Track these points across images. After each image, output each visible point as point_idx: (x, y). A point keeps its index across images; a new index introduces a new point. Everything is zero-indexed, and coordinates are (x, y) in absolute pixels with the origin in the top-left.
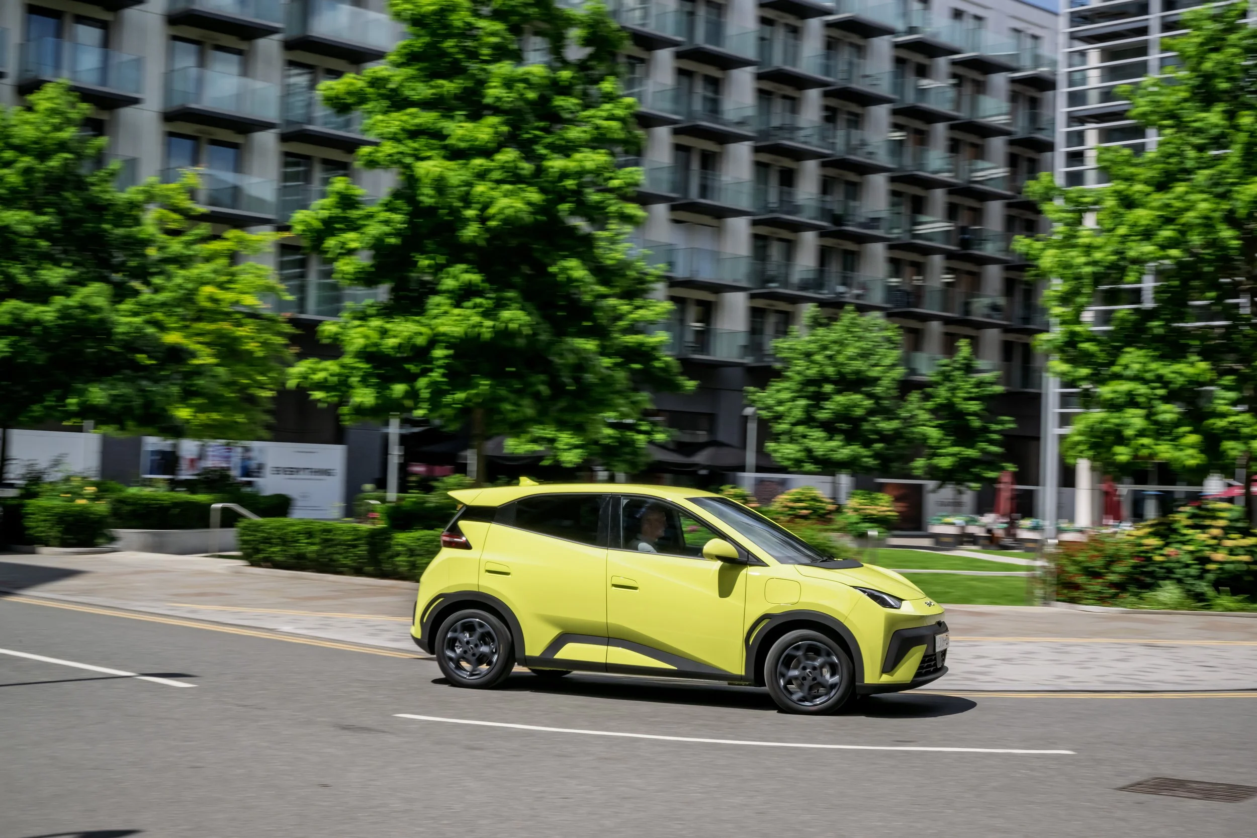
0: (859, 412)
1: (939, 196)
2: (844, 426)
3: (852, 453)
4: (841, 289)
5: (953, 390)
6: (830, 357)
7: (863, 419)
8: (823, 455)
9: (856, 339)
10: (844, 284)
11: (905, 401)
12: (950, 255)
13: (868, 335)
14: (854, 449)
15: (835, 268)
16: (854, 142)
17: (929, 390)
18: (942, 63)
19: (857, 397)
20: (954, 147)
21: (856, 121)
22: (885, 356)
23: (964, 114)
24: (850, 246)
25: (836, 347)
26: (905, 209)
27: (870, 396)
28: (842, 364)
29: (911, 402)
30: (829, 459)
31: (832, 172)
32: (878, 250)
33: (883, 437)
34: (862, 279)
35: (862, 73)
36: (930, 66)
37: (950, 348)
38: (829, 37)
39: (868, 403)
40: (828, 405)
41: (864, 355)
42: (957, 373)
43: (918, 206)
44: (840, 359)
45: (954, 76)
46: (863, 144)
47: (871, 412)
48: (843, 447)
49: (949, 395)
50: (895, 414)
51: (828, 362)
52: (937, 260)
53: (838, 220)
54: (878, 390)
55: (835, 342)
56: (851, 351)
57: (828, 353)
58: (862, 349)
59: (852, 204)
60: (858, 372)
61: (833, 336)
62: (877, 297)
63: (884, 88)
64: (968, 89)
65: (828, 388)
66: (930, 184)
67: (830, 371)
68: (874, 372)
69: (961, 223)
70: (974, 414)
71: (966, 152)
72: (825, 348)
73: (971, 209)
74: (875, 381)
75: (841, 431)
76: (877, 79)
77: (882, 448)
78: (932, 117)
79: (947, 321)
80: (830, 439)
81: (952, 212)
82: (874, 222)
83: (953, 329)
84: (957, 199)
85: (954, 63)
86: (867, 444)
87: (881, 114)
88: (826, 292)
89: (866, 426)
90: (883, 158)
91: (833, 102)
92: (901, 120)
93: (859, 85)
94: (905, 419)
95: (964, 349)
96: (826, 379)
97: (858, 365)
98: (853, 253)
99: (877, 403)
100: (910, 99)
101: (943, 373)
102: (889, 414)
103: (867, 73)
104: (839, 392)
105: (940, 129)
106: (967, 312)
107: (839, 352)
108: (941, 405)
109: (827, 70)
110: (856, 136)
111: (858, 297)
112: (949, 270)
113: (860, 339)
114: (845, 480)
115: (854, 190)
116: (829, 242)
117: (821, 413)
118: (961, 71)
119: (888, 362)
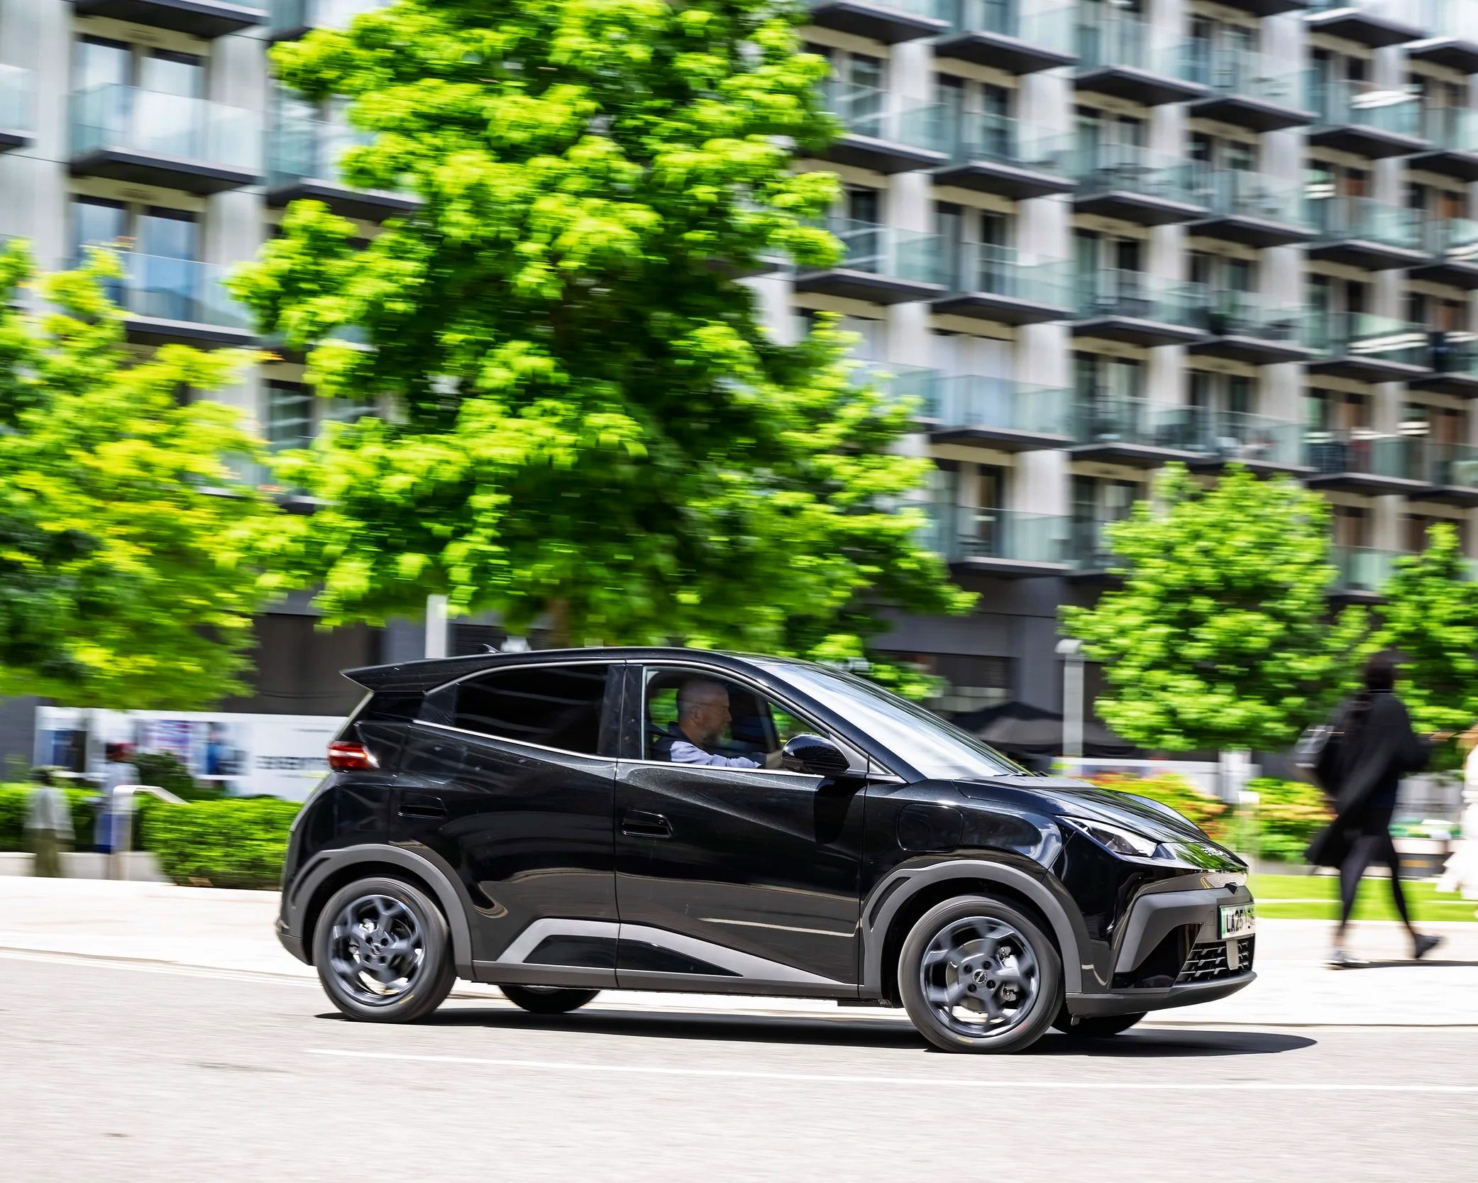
0: (1256, 643)
1: (1392, 283)
2: (1232, 668)
3: (1249, 714)
4: (1226, 442)
5: (1424, 607)
6: (1206, 552)
7: (1265, 655)
8: (1197, 720)
9: (1250, 519)
10: (1234, 433)
11: (1336, 623)
12: (1414, 383)
13: (1268, 510)
14: (1251, 708)
15: (1215, 405)
16: (1243, 192)
17: (1380, 609)
18: (1391, 57)
19: (1252, 619)
20: (1417, 197)
21: (1247, 159)
22: (1300, 547)
23: (1432, 142)
24: (1241, 369)
25: (1216, 534)
26: (1337, 306)
27: (1277, 616)
28: (1229, 563)
29: (1346, 625)
30: (1207, 724)
31: (1206, 244)
32: (1289, 376)
33: (1303, 686)
34: (1263, 426)
35: (1255, 75)
36: (1370, 62)
37: (1416, 537)
38: (1197, 16)
39: (1274, 628)
40: (1203, 632)
41: (1266, 546)
42: (1429, 580)
43: (1357, 298)
44: (1224, 552)
45: (1415, 79)
46: (1261, 195)
47: (1279, 644)
48: (1230, 705)
49: (1418, 614)
50: (1320, 647)
51: (1200, 559)
52: (1392, 392)
53: (1217, 324)
54: (1289, 605)
55: (1213, 526)
56: (1241, 540)
57: (1202, 544)
58: (1261, 535)
59: (1245, 298)
60: (1254, 576)
61: (1211, 515)
62: (1290, 455)
63: (1293, 98)
64: (1438, 100)
65: (1202, 604)
66: (1375, 261)
67: (1207, 574)
68: (1282, 576)
69: (1431, 326)
70: (1464, 648)
71: (1437, 206)
72: (1197, 536)
73: (1450, 303)
74: (1281, 591)
75: (1227, 678)
76: (1279, 86)
77: (1300, 706)
78: (1375, 148)
79: (1413, 495)
80: (1210, 691)
81: (1416, 309)
82: (1281, 328)
83: (1423, 508)
84: (1423, 287)
85: (1414, 56)
86: (1273, 698)
87: (1289, 141)
88: (1200, 447)
89: (1270, 667)
90: (1292, 219)
91: (1206, 126)
92: (1325, 154)
93: (1249, 96)
94: (1338, 654)
95: (1442, 536)
96: (1198, 589)
97: (1257, 562)
98: (1243, 381)
99: (1288, 628)
100: (1338, 118)
101: (1407, 579)
102: (1310, 646)
103: (1265, 75)
104: (1220, 611)
105: (1391, 171)
106: (1448, 479)
107: (1221, 542)
108: (1405, 634)
109: (1194, 74)
110: (1247, 180)
111: (1259, 454)
112: (1417, 410)
113: (1257, 519)
114: (1236, 762)
115: (1245, 275)
116: (1205, 363)
117: (1191, 647)
118: (1425, 69)
119: (1307, 556)
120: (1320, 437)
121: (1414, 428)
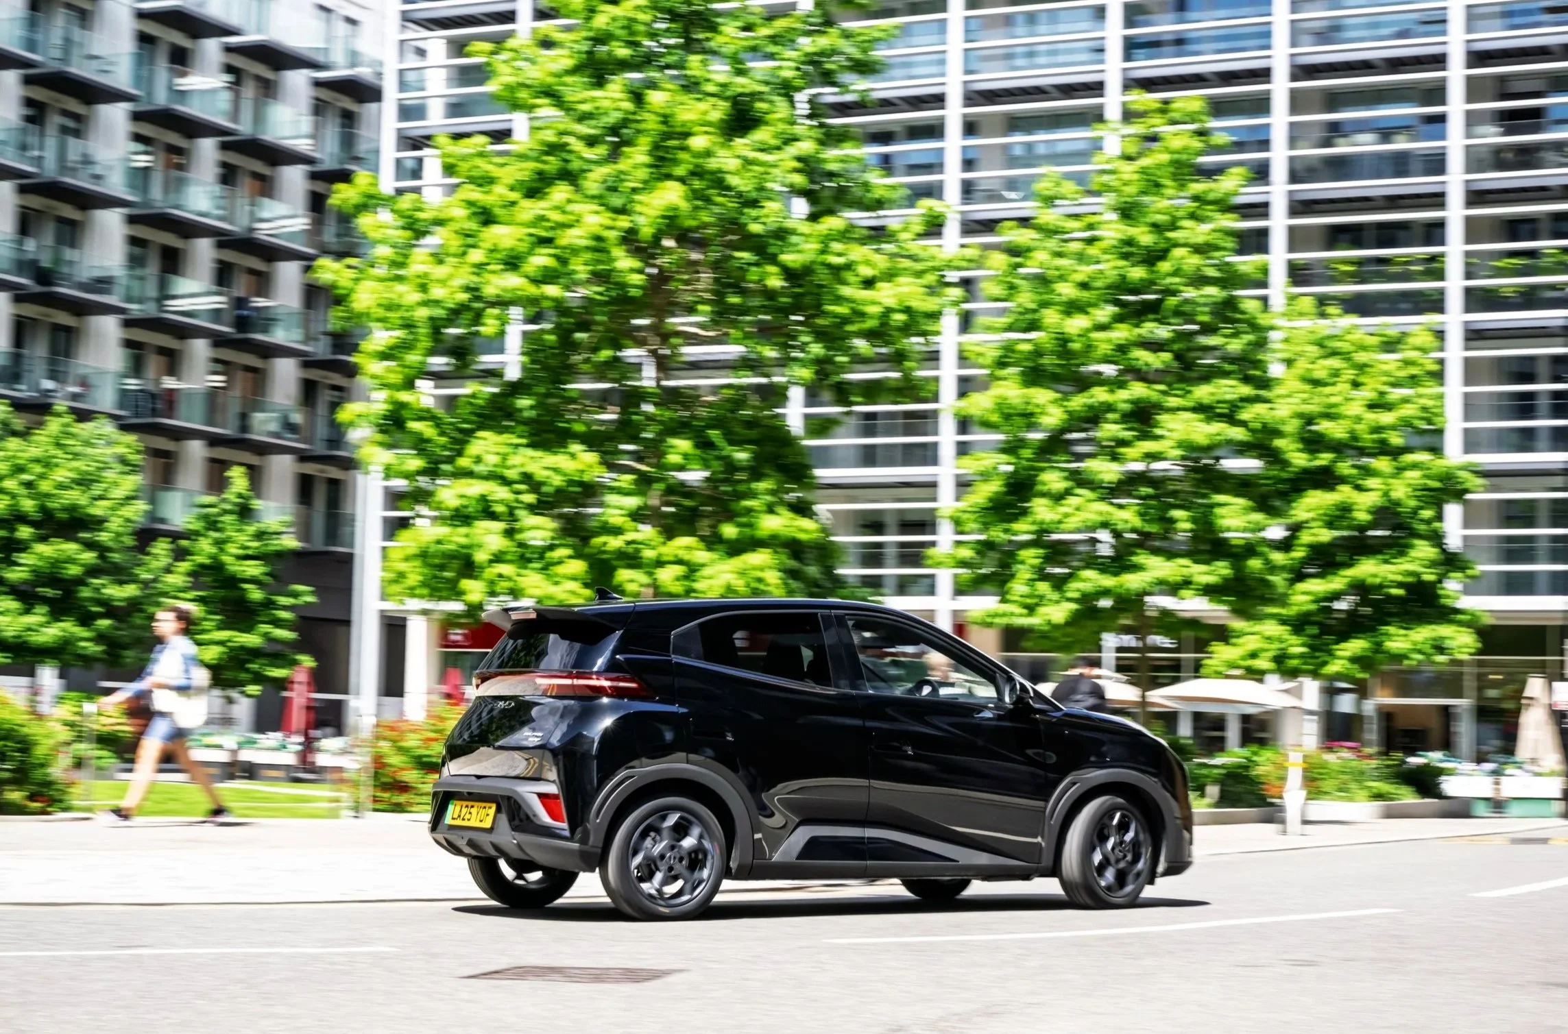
0: (74, 570)
1: (204, 251)
2: (49, 592)
3: (62, 634)
4: (48, 384)
5: (219, 543)
6: (29, 485)
7: (80, 581)
8: (14, 637)
9: (70, 457)
10: (53, 375)
11: (148, 554)
12: (219, 341)
13: (89, 451)
14: (67, 628)
15: (38, 350)
16: (73, 155)
17: (184, 543)
18: (211, 48)
19: (71, 548)
20: (228, 175)
21: (77, 127)
22: (116, 484)
23: (244, 128)
24: (64, 318)
25: (38, 469)
26: (152, 269)
27: (90, 545)
28: (48, 495)
29: (156, 556)
30: (25, 642)
31: (35, 202)
32: (108, 328)
33: (111, 610)
34: (82, 371)
35: (86, 52)
36: (193, 51)
37: (217, 482)
39: (89, 557)
40: (25, 558)
41: (84, 482)
42: (228, 518)
43: (172, 262)
44: (45, 486)
45: (229, 69)
46: (87, 161)
47: (93, 571)
48: (47, 624)
49: (214, 550)
50: (132, 574)
51: (24, 491)
52: (200, 349)
53: (44, 276)
54: (104, 537)
55: (37, 461)
56: (61, 475)
57: (26, 477)
58: (80, 472)
59: (69, 254)
60: (73, 508)
61: (34, 452)
62: (106, 399)
63: (121, 76)
64: (249, 91)
65: (24, 532)
66: (189, 230)
67: (28, 505)
68: (98, 510)
69: (239, 291)
70: (253, 581)
71: (245, 185)
72: (20, 469)
73: (252, 272)
74: (97, 523)
75: (45, 600)
76: (111, 63)
77: (110, 626)
78: (194, 128)
79: (214, 441)
80: (27, 611)
81: (223, 275)
82: (103, 284)
83: (222, 453)
84: (230, 256)
85: (229, 49)
86: (86, 620)
87: (115, 116)
88: (23, 387)
89: (85, 593)
90: (116, 185)
91: (40, 94)
92: (147, 130)
93: (80, 69)
94: (146, 584)
95: (238, 479)
96: (22, 518)
97: (75, 496)
98: (68, 330)
99: (102, 557)
100: (161, 99)
101: (205, 517)
102: (121, 574)
103: (95, 53)
104: (43, 539)
105: (207, 149)
106: (244, 428)
107: (42, 476)
108: (202, 566)
109: (31, 45)
110: (75, 147)
111: (75, 397)
112: (222, 366)
113: (76, 456)
114: (48, 676)
115: (71, 233)
116: (30, 310)
117: (14, 571)
118: (239, 61)
119: (119, 493)
120: (132, 384)
121: (218, 380)
